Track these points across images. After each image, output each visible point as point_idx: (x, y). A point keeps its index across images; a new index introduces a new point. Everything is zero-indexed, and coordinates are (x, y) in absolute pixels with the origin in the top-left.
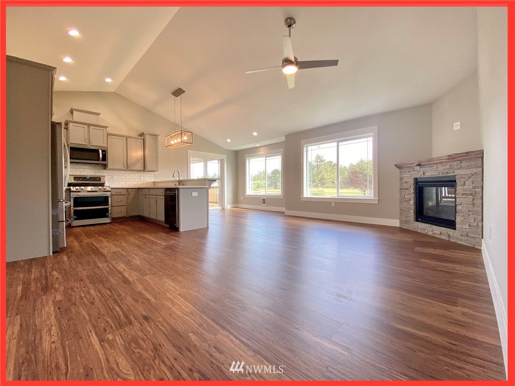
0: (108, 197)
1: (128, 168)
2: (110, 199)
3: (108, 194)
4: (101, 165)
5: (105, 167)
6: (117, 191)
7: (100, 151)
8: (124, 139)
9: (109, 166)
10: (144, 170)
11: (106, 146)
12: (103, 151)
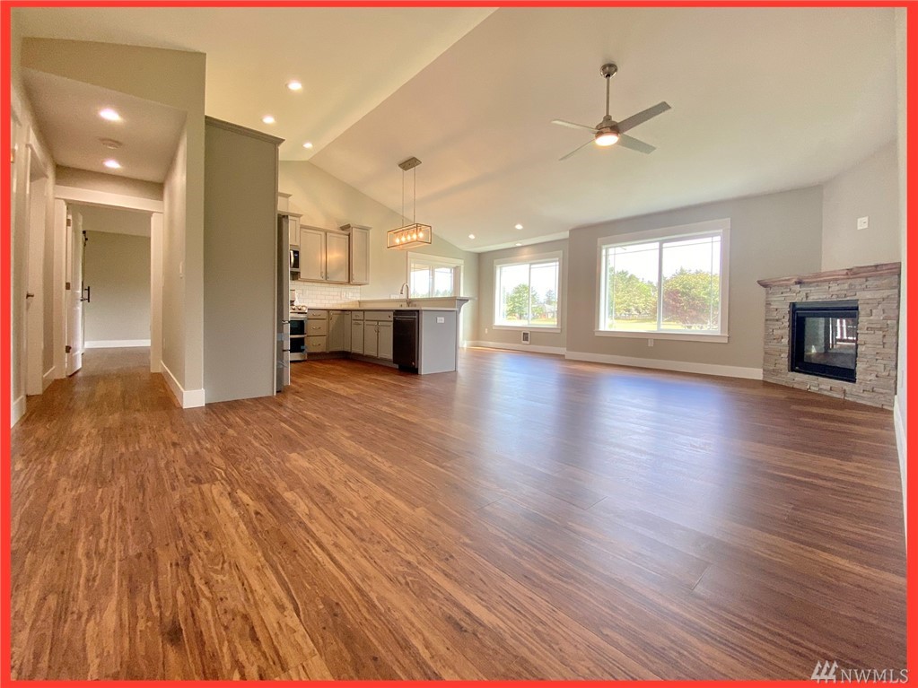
0: (303, 321)
1: (326, 279)
2: (305, 324)
3: (304, 317)
5: (296, 276)
6: (315, 313)
7: (292, 252)
8: (323, 234)
9: (302, 276)
10: (349, 282)
11: (299, 245)
12: (295, 252)
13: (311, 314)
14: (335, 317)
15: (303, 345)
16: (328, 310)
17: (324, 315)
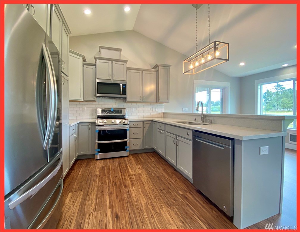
0: (126, 130)
1: (144, 100)
2: (128, 132)
3: (127, 127)
4: (122, 99)
5: (125, 99)
6: (134, 123)
7: (121, 85)
8: (141, 72)
9: (129, 99)
10: (157, 102)
11: (125, 80)
12: (123, 85)
13: (132, 124)
14: (147, 126)
15: (126, 145)
16: (143, 121)
17: (140, 124)
